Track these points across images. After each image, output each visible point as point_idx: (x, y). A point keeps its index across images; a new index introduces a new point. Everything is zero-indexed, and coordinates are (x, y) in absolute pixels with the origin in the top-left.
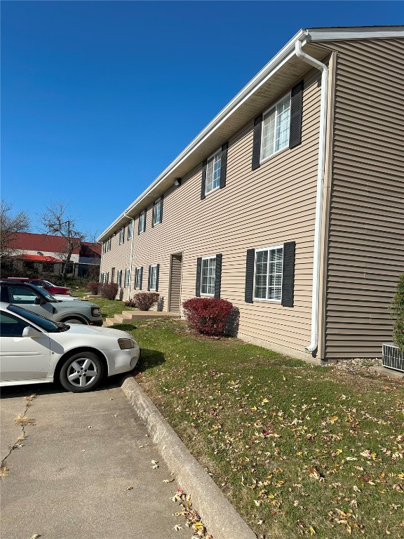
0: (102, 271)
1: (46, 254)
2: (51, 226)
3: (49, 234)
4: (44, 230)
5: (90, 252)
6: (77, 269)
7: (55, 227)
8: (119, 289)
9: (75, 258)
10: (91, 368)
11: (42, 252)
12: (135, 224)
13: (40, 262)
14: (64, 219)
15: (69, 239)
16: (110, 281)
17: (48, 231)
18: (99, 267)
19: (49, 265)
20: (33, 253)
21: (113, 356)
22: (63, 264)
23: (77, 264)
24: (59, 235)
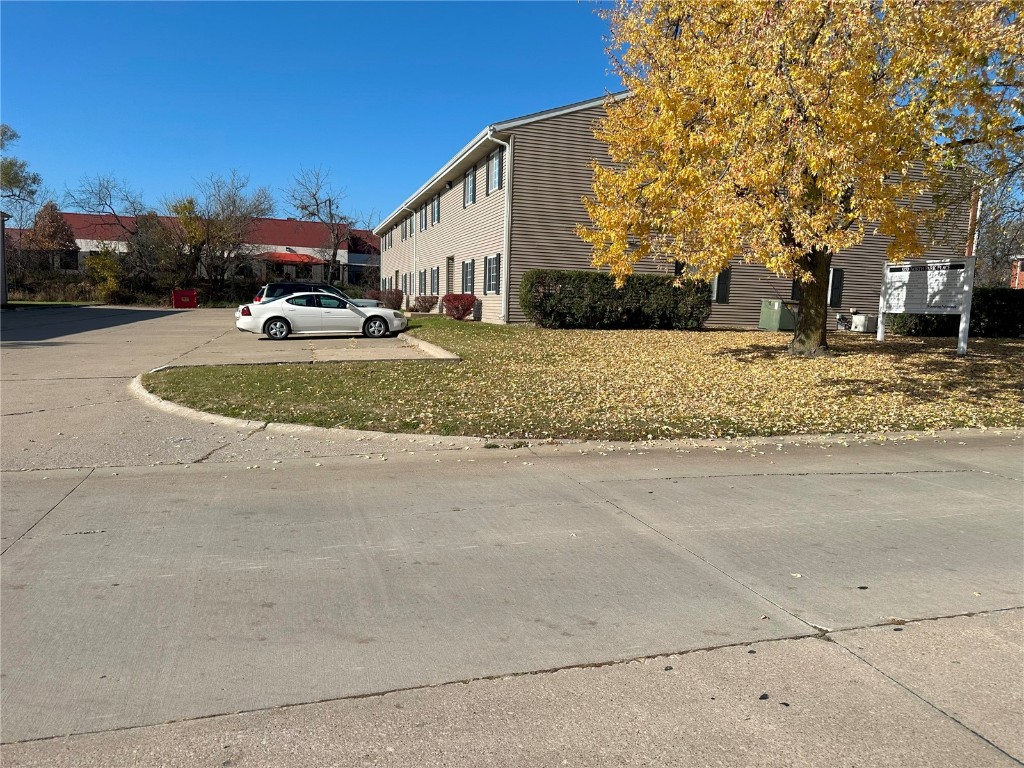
0: (384, 275)
1: (301, 251)
2: (305, 208)
3: (303, 220)
4: (297, 215)
5: (363, 245)
6: (346, 274)
7: (311, 209)
8: (405, 297)
9: (343, 256)
10: (380, 326)
11: (293, 248)
12: (416, 218)
13: (293, 264)
14: (322, 196)
15: (331, 227)
16: (394, 287)
17: (301, 216)
18: (379, 269)
19: (305, 267)
20: (282, 250)
21: (392, 321)
22: (326, 265)
23: (346, 265)
24: (317, 220)
